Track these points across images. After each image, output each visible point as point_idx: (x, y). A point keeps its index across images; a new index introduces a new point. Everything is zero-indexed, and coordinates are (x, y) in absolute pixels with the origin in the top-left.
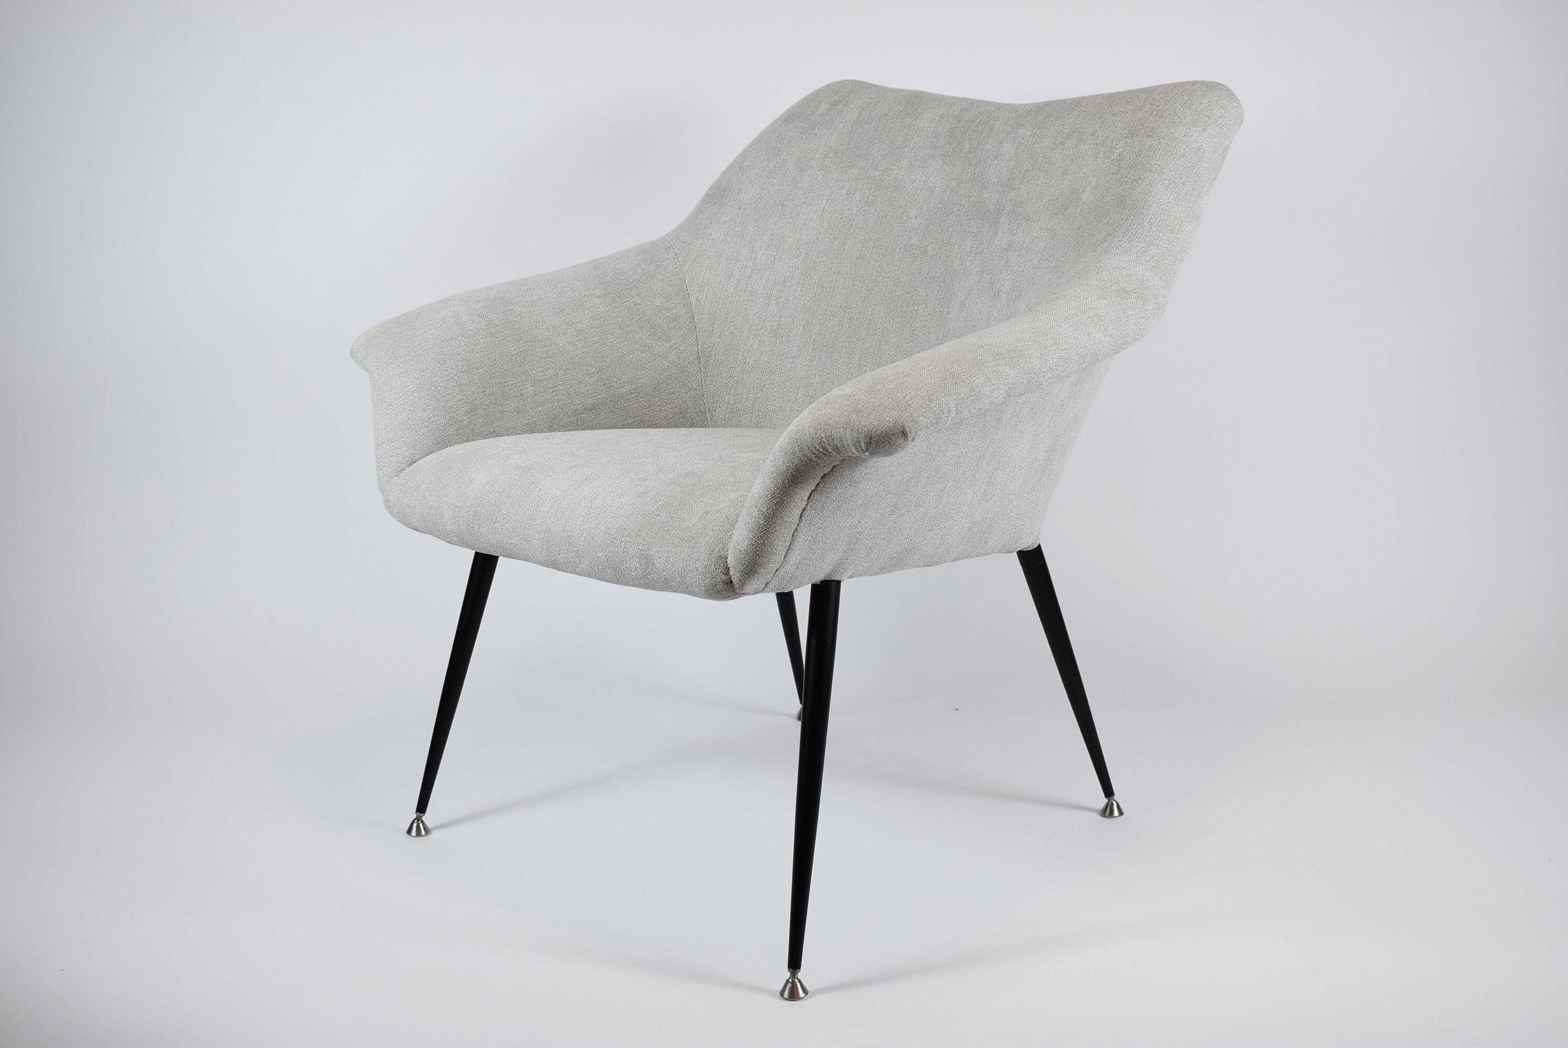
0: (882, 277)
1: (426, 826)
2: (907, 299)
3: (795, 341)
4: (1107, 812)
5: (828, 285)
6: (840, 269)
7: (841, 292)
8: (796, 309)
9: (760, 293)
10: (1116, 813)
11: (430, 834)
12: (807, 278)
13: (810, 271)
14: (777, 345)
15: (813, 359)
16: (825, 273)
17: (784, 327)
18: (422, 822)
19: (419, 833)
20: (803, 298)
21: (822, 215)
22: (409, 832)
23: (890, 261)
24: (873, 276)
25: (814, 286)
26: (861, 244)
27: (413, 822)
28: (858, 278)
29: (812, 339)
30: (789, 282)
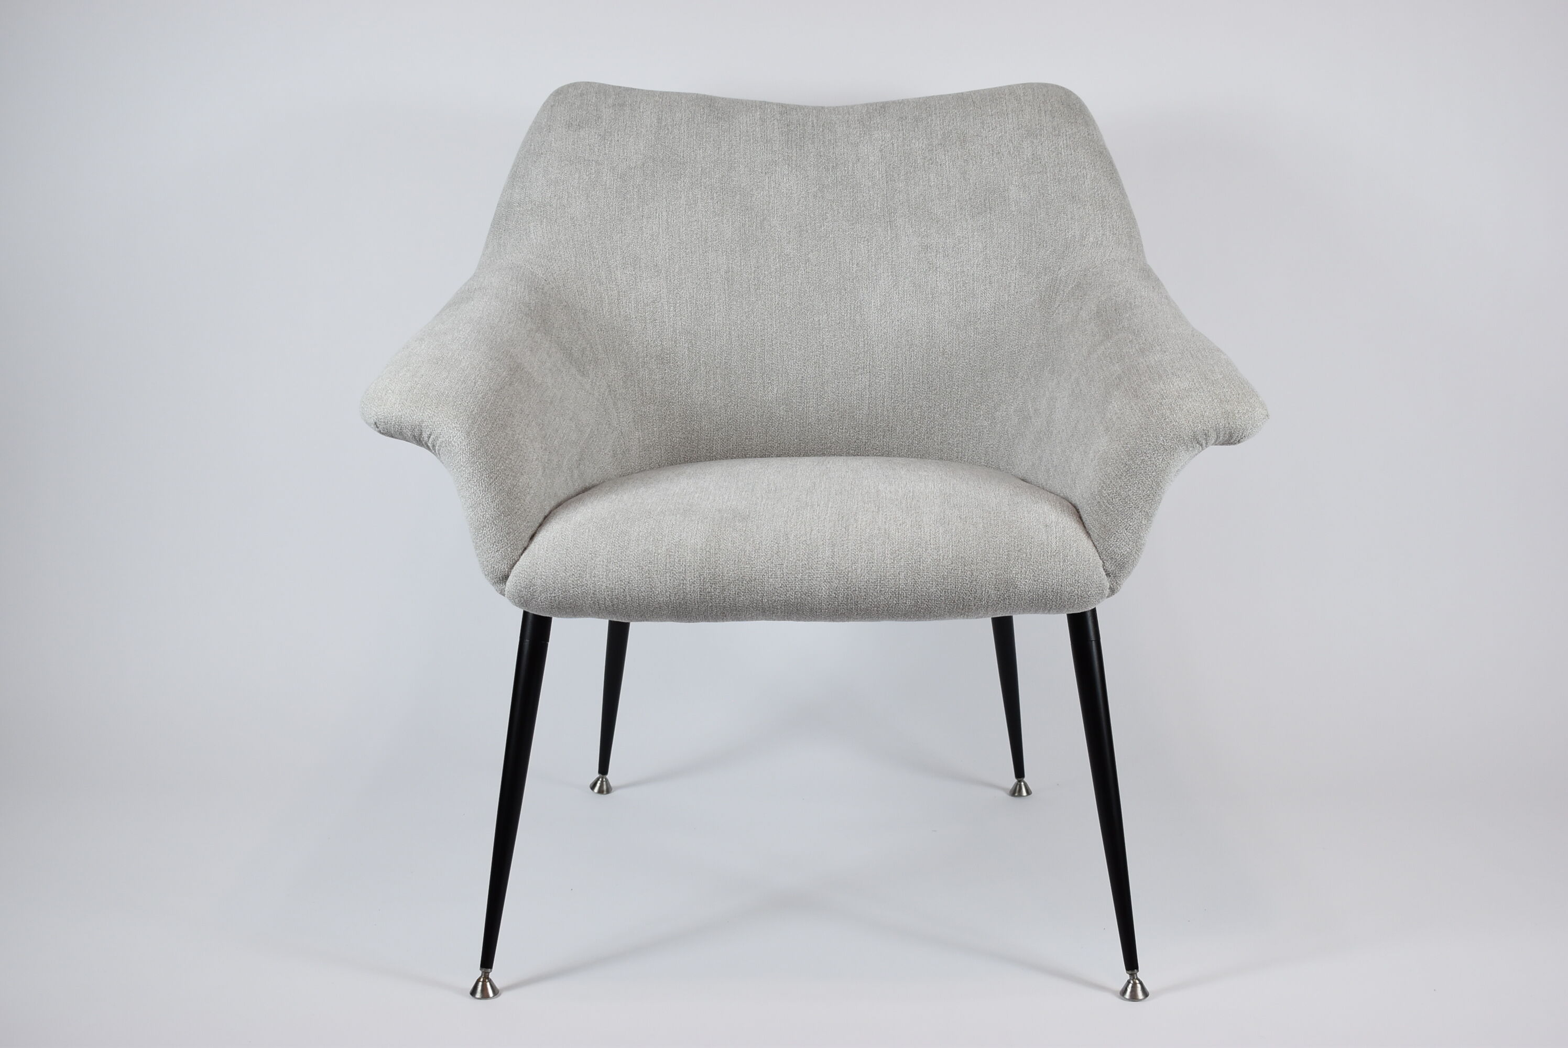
0: (763, 290)
1: (495, 985)
2: (801, 310)
3: (684, 365)
4: (1016, 792)
5: (702, 302)
6: (710, 285)
7: (719, 309)
8: (674, 331)
9: (634, 317)
10: (1024, 793)
11: (499, 996)
12: (677, 297)
13: (677, 289)
14: (666, 371)
15: (708, 383)
16: (695, 290)
17: (668, 352)
18: (490, 981)
19: (485, 995)
20: (679, 318)
21: (668, 228)
22: (473, 993)
23: (766, 272)
24: (752, 290)
25: (687, 305)
26: (725, 257)
27: (478, 981)
28: (734, 293)
29: (701, 362)
30: (658, 302)
